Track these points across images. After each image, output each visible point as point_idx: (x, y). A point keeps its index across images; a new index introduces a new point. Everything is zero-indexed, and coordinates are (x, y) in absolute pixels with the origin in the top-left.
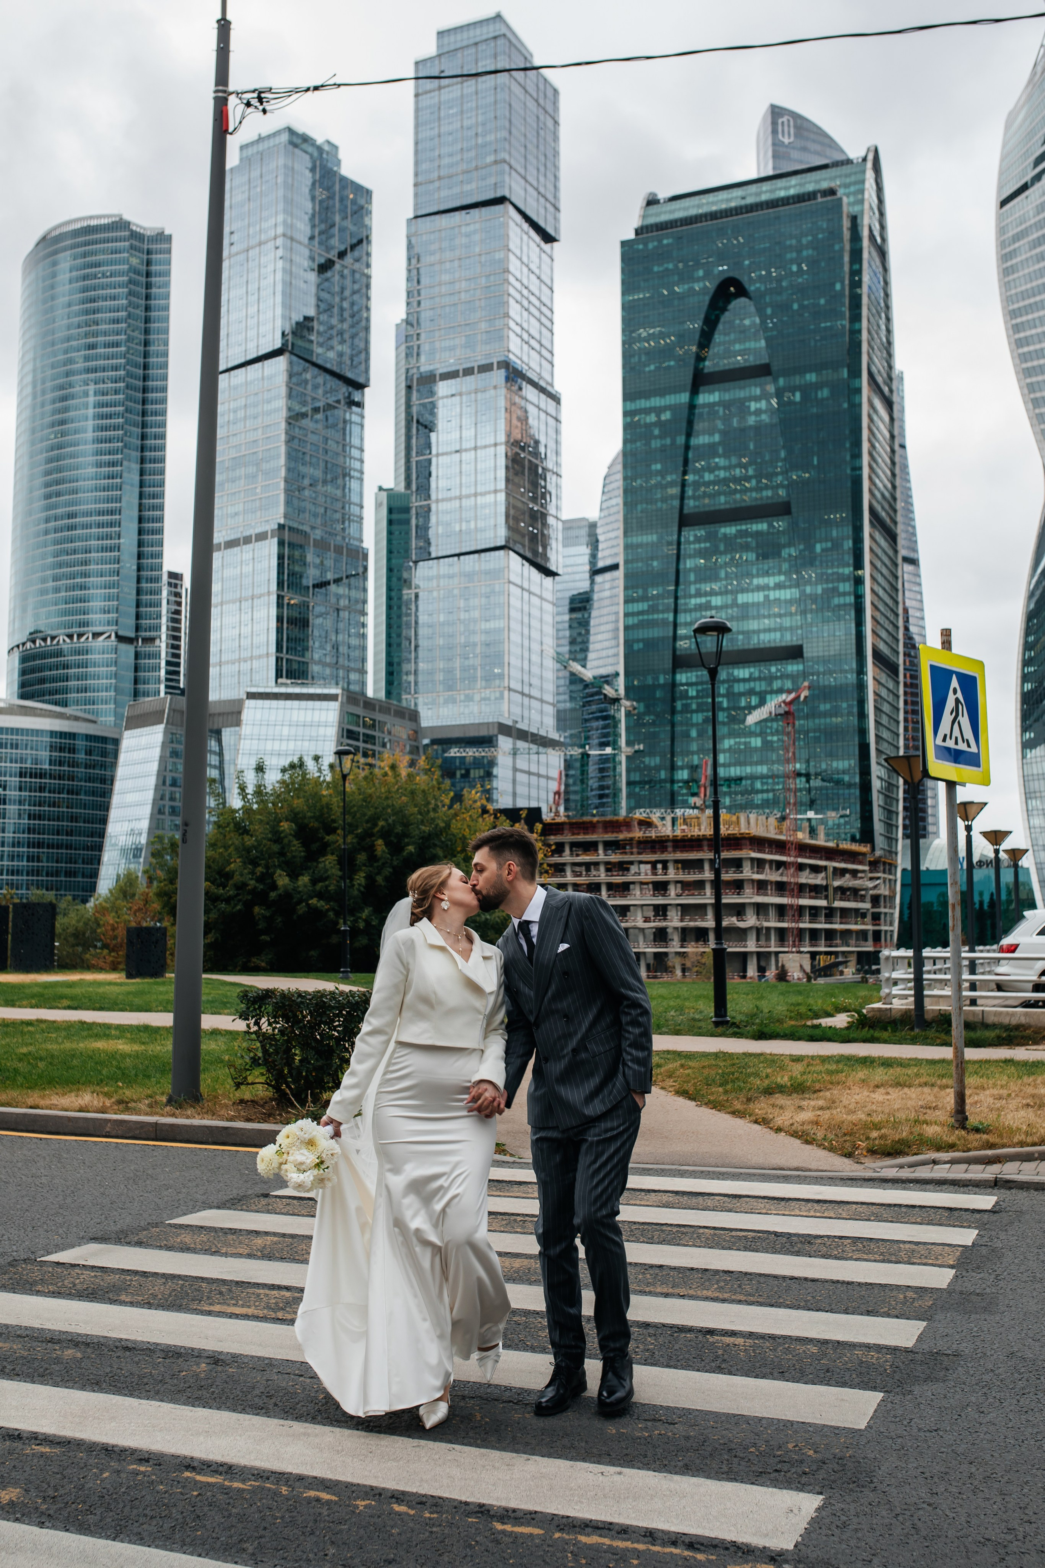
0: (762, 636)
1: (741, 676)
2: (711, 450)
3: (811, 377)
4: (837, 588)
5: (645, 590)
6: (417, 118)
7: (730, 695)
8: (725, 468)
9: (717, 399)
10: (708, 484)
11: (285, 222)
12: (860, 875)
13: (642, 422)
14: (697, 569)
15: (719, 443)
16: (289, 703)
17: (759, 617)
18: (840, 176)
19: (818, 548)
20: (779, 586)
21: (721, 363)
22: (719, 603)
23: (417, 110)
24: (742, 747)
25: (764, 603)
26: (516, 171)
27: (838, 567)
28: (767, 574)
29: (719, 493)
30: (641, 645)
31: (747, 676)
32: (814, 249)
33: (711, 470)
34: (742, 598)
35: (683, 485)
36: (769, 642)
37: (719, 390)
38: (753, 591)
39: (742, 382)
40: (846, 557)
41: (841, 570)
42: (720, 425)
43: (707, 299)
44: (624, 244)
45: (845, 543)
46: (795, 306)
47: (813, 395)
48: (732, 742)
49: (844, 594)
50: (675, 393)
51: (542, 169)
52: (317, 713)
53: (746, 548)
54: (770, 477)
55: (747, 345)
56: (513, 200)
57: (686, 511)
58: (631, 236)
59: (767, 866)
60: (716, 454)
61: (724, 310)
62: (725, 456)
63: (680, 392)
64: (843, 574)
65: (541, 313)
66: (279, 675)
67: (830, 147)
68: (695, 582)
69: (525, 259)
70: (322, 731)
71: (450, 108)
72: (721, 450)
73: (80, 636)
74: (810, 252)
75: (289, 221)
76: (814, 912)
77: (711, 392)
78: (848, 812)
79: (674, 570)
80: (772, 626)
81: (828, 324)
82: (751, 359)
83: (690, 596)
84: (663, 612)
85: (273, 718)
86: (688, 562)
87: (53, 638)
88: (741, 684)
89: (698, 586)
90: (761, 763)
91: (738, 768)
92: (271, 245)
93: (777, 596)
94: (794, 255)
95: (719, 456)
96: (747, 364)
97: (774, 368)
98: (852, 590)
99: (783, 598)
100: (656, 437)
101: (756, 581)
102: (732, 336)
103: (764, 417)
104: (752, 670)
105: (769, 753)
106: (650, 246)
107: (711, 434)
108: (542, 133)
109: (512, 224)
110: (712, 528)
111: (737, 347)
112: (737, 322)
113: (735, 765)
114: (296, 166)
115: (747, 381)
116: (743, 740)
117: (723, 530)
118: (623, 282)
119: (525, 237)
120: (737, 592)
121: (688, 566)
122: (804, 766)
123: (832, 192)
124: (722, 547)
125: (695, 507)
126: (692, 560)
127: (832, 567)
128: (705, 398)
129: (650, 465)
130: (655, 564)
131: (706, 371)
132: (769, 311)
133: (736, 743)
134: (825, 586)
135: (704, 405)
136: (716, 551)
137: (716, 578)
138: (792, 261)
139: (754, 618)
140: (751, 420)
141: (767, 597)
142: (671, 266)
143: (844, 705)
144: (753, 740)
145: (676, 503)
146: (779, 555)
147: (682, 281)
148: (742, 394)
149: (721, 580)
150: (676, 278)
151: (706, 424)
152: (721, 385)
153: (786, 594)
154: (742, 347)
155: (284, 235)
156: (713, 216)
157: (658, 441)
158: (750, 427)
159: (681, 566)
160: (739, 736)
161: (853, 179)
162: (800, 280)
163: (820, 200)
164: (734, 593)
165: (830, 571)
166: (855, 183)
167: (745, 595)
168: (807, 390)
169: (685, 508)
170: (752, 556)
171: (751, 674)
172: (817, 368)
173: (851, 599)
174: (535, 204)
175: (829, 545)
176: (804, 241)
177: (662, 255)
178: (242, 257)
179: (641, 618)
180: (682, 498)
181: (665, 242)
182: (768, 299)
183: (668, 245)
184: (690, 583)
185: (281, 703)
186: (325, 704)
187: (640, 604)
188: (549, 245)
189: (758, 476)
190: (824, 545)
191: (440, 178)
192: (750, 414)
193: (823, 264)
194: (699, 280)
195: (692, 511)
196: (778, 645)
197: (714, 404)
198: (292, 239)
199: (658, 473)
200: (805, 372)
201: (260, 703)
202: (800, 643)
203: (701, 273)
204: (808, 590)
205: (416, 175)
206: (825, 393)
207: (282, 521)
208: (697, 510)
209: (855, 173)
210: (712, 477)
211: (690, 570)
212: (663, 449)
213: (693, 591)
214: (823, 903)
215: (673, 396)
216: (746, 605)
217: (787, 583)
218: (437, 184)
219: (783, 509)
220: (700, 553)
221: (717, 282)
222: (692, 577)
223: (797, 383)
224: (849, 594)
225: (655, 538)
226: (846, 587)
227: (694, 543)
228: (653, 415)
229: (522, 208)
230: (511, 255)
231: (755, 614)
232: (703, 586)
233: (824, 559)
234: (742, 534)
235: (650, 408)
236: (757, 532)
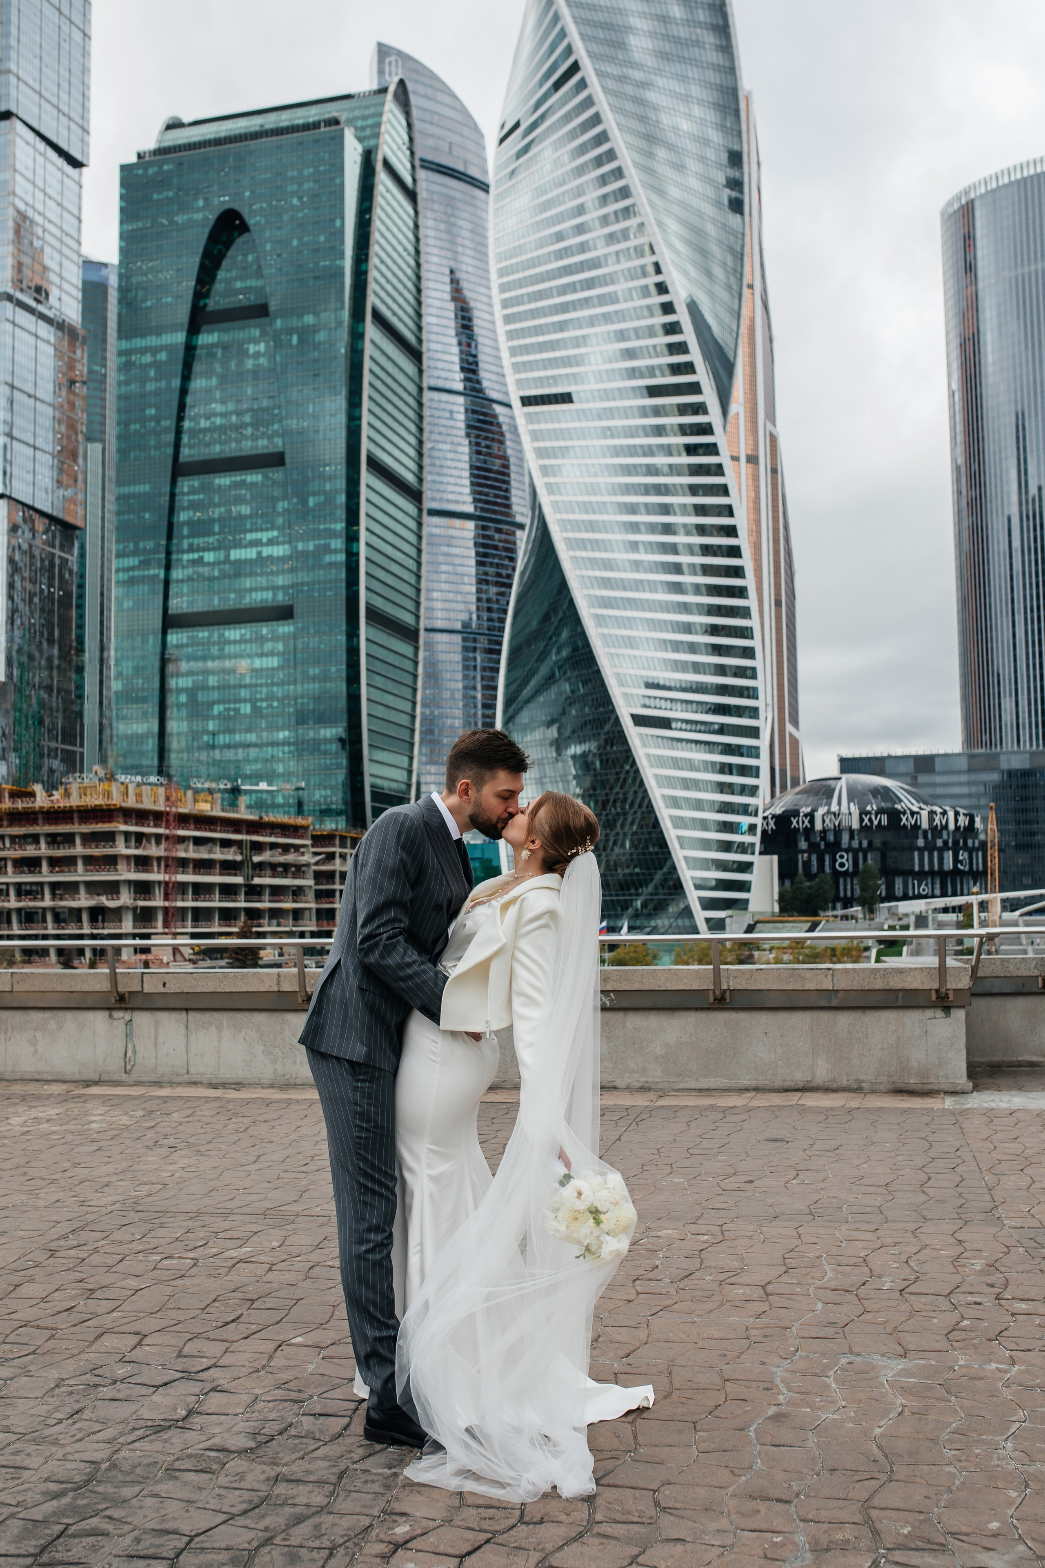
0: (254, 595)
1: (232, 638)
2: (209, 395)
3: (308, 319)
4: (329, 545)
5: (136, 545)
8: (221, 415)
9: (216, 340)
10: (205, 431)
13: (138, 362)
14: (190, 523)
15: (216, 387)
17: (252, 574)
18: (360, 108)
19: (312, 501)
20: (271, 542)
21: (222, 302)
22: (212, 560)
24: (232, 713)
25: (256, 560)
27: (330, 523)
28: (261, 529)
29: (215, 442)
30: (131, 603)
31: (238, 637)
32: (315, 182)
33: (207, 417)
34: (236, 554)
35: (179, 432)
36: (261, 601)
37: (218, 331)
38: (246, 547)
39: (241, 323)
40: (339, 513)
41: (333, 526)
42: (218, 367)
43: (207, 231)
44: (124, 168)
45: (338, 496)
46: (295, 243)
47: (311, 339)
48: (222, 707)
49: (336, 551)
50: (172, 332)
51: (65, 85)
53: (240, 500)
54: (268, 424)
55: (248, 283)
56: (21, 115)
57: (180, 460)
58: (133, 159)
60: (213, 400)
61: (228, 245)
62: (223, 402)
63: (176, 331)
64: (335, 530)
68: (188, 537)
69: (39, 182)
72: (218, 395)
74: (311, 185)
76: (228, 891)
77: (210, 332)
79: (165, 524)
80: (264, 585)
81: (327, 263)
82: (252, 298)
83: (183, 552)
84: (154, 567)
86: (182, 514)
88: (232, 647)
89: (191, 540)
90: (249, 730)
91: (227, 736)
93: (270, 553)
94: (295, 187)
95: (216, 402)
96: (248, 304)
97: (272, 308)
98: (344, 547)
99: (275, 554)
100: (151, 380)
101: (249, 536)
102: (234, 273)
103: (263, 361)
104: (243, 631)
105: (258, 720)
106: (150, 171)
107: (209, 377)
108: (65, 46)
109: (19, 142)
110: (207, 478)
111: (238, 285)
112: (240, 258)
113: (224, 733)
115: (247, 322)
116: (232, 706)
117: (217, 481)
118: (122, 210)
119: (40, 159)
120: (230, 548)
121: (181, 519)
122: (293, 734)
123: (336, 122)
124: (216, 500)
125: (189, 456)
126: (186, 513)
127: (325, 522)
128: (204, 338)
129: (144, 410)
130: (147, 516)
131: (209, 309)
132: (268, 247)
133: (225, 709)
134: (317, 542)
135: (204, 346)
136: (210, 503)
137: (211, 533)
138: (293, 194)
139: (246, 576)
140: (250, 364)
141: (260, 554)
142: (170, 194)
143: (333, 670)
144: (242, 705)
145: (170, 451)
146: (274, 508)
147: (182, 209)
148: (240, 335)
149: (214, 534)
150: (176, 207)
151: (204, 367)
152: (221, 325)
153: (279, 551)
154: (243, 285)
156: (218, 142)
157: (153, 383)
158: (248, 371)
159: (175, 519)
160: (229, 702)
161: (372, 111)
162: (300, 215)
163: (323, 129)
164: (227, 548)
165: (322, 527)
166: (371, 116)
167: (238, 551)
168: (303, 333)
169: (181, 456)
170: (245, 510)
171: (242, 635)
172: (315, 310)
173: (342, 557)
174: (54, 124)
175: (322, 498)
176: (306, 172)
177: (163, 182)
179: (131, 573)
180: (177, 446)
181: (165, 167)
182: (267, 234)
183: (168, 171)
184: (183, 537)
187: (131, 559)
188: (77, 170)
189: (255, 424)
190: (317, 499)
192: (248, 357)
193: (324, 198)
194: (198, 210)
195: (186, 460)
196: (270, 605)
197: (213, 345)
199: (152, 418)
200: (303, 314)
202: (291, 603)
203: (201, 203)
204: (300, 546)
206: (322, 336)
208: (191, 459)
209: (375, 105)
210: (208, 424)
211: (184, 523)
212: (158, 393)
213: (185, 546)
215: (169, 335)
216: (239, 562)
217: (281, 539)
219: (277, 460)
220: (195, 505)
221: (217, 214)
222: (185, 531)
223: (295, 325)
224: (340, 551)
225: (147, 488)
226: (338, 544)
227: (188, 494)
228: (149, 355)
229: (36, 125)
230: (18, 177)
231: (248, 571)
232: (196, 541)
233: (317, 513)
234: (236, 485)
235: (146, 348)
236: (252, 484)
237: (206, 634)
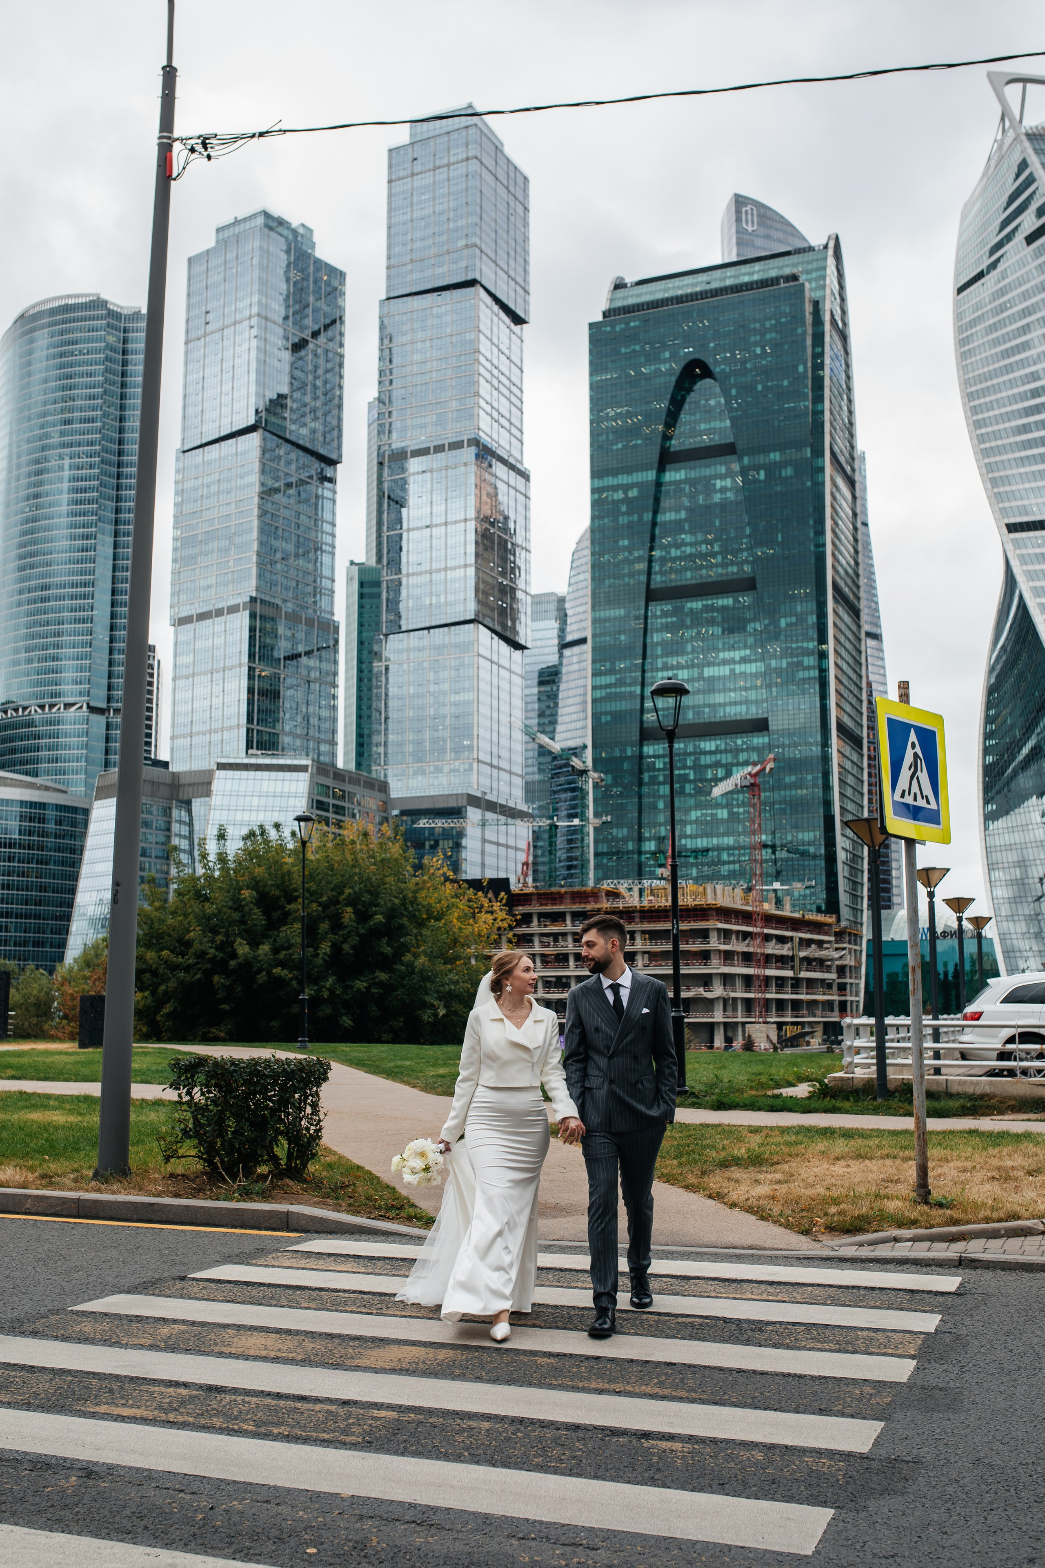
0: (728, 709)
1: (708, 749)
2: (677, 527)
3: (775, 456)
4: (802, 662)
5: (613, 664)
6: (390, 203)
7: (696, 767)
8: (690, 544)
9: (683, 477)
10: (674, 560)
11: (259, 302)
12: (825, 946)
13: (610, 499)
14: (663, 643)
15: (685, 520)
16: (259, 774)
17: (725, 690)
18: (802, 263)
19: (783, 623)
20: (744, 660)
21: (687, 442)
22: (686, 677)
23: (390, 196)
24: (709, 818)
25: (730, 677)
26: (486, 255)
27: (802, 642)
28: (733, 648)
29: (685, 569)
30: (609, 718)
31: (713, 748)
32: (777, 332)
33: (678, 546)
34: (708, 672)
35: (650, 561)
36: (735, 714)
37: (685, 468)
38: (719, 665)
39: (708, 460)
40: (811, 632)
41: (805, 645)
42: (686, 502)
43: (673, 379)
44: (591, 326)
45: (809, 618)
46: (759, 387)
47: (777, 473)
48: (699, 813)
49: (809, 668)
50: (642, 471)
51: (512, 253)
52: (287, 783)
53: (712, 622)
54: (735, 552)
55: (713, 425)
56: (483, 283)
57: (652, 586)
58: (600, 318)
59: (734, 937)
60: (682, 531)
61: (690, 390)
62: (692, 532)
63: (647, 470)
64: (807, 648)
65: (511, 392)
66: (249, 745)
67: (793, 235)
68: (662, 656)
69: (495, 340)
70: (292, 801)
71: (422, 194)
72: (687, 528)
73: (52, 706)
74: (774, 335)
75: (264, 301)
76: (781, 982)
77: (677, 470)
78: (813, 883)
79: (640, 644)
80: (738, 699)
81: (792, 405)
82: (717, 438)
83: (657, 670)
84: (630, 685)
85: (243, 789)
86: (655, 636)
87: (25, 709)
88: (708, 757)
89: (665, 660)
90: (727, 834)
91: (705, 839)
92: (246, 324)
93: (743, 670)
94: (758, 338)
95: (686, 533)
96: (713, 443)
97: (739, 447)
98: (816, 664)
99: (748, 671)
100: (623, 514)
101: (721, 655)
102: (698, 416)
103: (729, 494)
104: (718, 742)
105: (736, 825)
106: (618, 328)
107: (677, 510)
108: (512, 218)
109: (482, 306)
110: (679, 603)
111: (703, 426)
112: (703, 402)
113: (702, 837)
114: (271, 249)
115: (713, 459)
116: (709, 812)
117: (689, 605)
118: (591, 363)
119: (495, 319)
120: (704, 666)
121: (655, 640)
122: (770, 838)
123: (794, 278)
124: (688, 622)
125: (662, 582)
126: (659, 634)
127: (797, 641)
128: (671, 476)
129: (617, 542)
130: (623, 637)
131: (672, 449)
132: (734, 392)
133: (702, 815)
134: (790, 660)
135: (671, 483)
136: (682, 625)
137: (683, 653)
138: (756, 344)
139: (720, 691)
140: (717, 498)
141: (732, 671)
142: (638, 348)
143: (809, 777)
144: (719, 811)
145: (643, 578)
146: (745, 630)
147: (649, 361)
148: (707, 472)
149: (688, 654)
150: (643, 359)
151: (673, 501)
152: (687, 463)
153: (752, 668)
154: (708, 427)
155: (259, 315)
156: (680, 300)
157: (626, 517)
158: (716, 504)
159: (648, 640)
160: (705, 808)
161: (815, 265)
162: (764, 362)
163: (782, 285)
164: (700, 666)
165: (794, 645)
166: (817, 270)
167: (711, 669)
168: (771, 469)
169: (652, 583)
170: (718, 630)
171: (717, 746)
172: (781, 447)
173: (815, 673)
174: (505, 287)
175: (794, 619)
176: (768, 324)
178: (217, 336)
179: (608, 690)
180: (649, 573)
181: (632, 324)
182: (732, 380)
183: (635, 327)
184: (657, 657)
185: (251, 774)
186: (295, 775)
187: (608, 677)
188: (519, 327)
189: (724, 552)
190: (788, 620)
191: (412, 261)
192: (716, 491)
193: (786, 347)
194: (665, 361)
195: (658, 586)
196: (744, 718)
197: (680, 482)
198: (266, 319)
199: (625, 548)
200: (769, 452)
201: (230, 773)
202: (765, 716)
203: (667, 355)
204: (773, 663)
205: (389, 258)
206: (789, 471)
207: (254, 594)
208: (663, 585)
209: (817, 260)
210: (678, 553)
211: (657, 644)
212: (630, 525)
213: (660, 665)
214: (789, 973)
215: (640, 474)
216: (712, 679)
217: (753, 657)
218: (409, 267)
219: (748, 585)
220: (667, 628)
221: (682, 364)
222: (659, 651)
223: (762, 461)
224: (813, 668)
225: (622, 611)
226: (811, 661)
227: (661, 617)
228: (620, 492)
229: (493, 290)
230: (481, 336)
231: (721, 687)
232: (670, 660)
233: (789, 633)
234: (708, 609)
235: (618, 485)
236: (723, 607)
237: (682, 746)
